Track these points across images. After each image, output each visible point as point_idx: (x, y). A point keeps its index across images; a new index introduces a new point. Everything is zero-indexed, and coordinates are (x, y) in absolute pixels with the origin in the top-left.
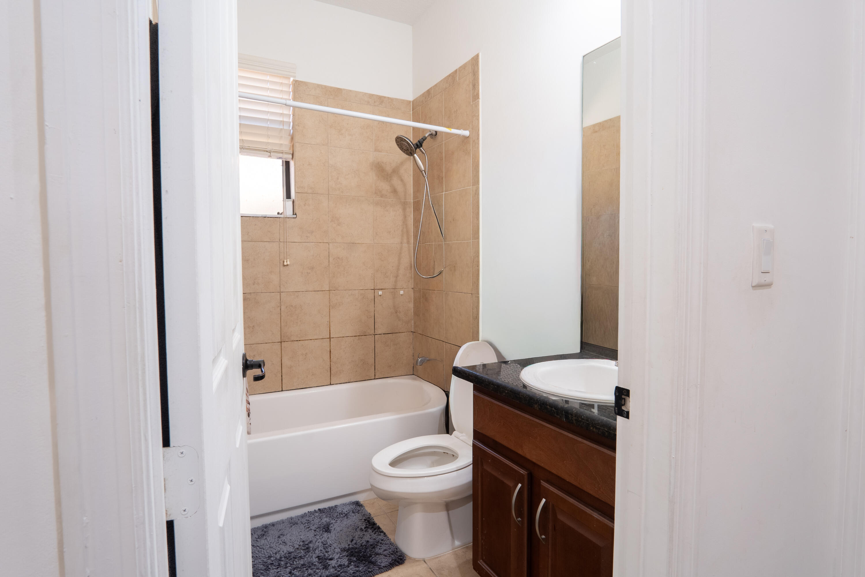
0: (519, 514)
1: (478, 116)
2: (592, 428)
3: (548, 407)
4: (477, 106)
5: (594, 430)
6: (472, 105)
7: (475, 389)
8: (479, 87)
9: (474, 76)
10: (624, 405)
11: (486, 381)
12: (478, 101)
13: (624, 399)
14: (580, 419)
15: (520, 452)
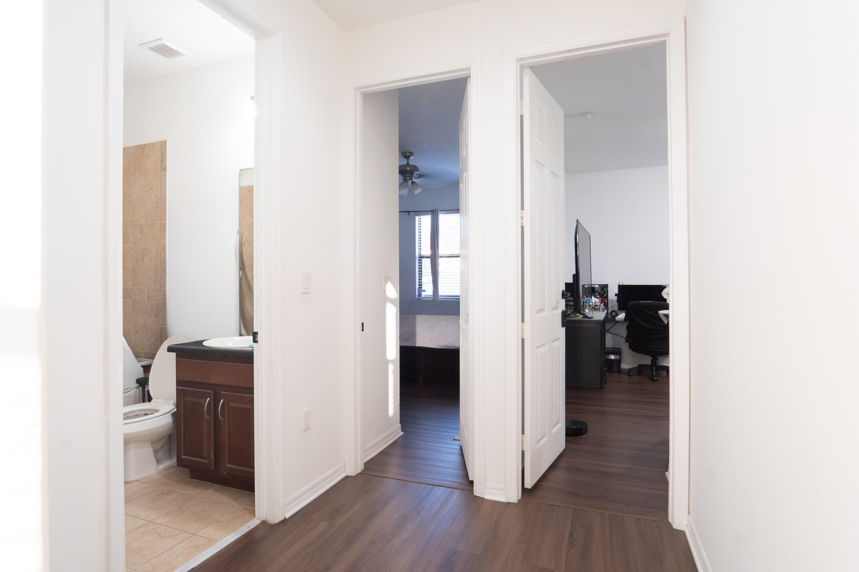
0: (209, 414)
1: (166, 183)
2: (245, 356)
3: (224, 353)
4: (165, 175)
5: (246, 356)
6: (160, 173)
7: (177, 356)
8: (166, 163)
9: (162, 154)
10: (256, 338)
11: (187, 349)
12: (166, 173)
13: (256, 336)
14: (239, 354)
15: (209, 382)
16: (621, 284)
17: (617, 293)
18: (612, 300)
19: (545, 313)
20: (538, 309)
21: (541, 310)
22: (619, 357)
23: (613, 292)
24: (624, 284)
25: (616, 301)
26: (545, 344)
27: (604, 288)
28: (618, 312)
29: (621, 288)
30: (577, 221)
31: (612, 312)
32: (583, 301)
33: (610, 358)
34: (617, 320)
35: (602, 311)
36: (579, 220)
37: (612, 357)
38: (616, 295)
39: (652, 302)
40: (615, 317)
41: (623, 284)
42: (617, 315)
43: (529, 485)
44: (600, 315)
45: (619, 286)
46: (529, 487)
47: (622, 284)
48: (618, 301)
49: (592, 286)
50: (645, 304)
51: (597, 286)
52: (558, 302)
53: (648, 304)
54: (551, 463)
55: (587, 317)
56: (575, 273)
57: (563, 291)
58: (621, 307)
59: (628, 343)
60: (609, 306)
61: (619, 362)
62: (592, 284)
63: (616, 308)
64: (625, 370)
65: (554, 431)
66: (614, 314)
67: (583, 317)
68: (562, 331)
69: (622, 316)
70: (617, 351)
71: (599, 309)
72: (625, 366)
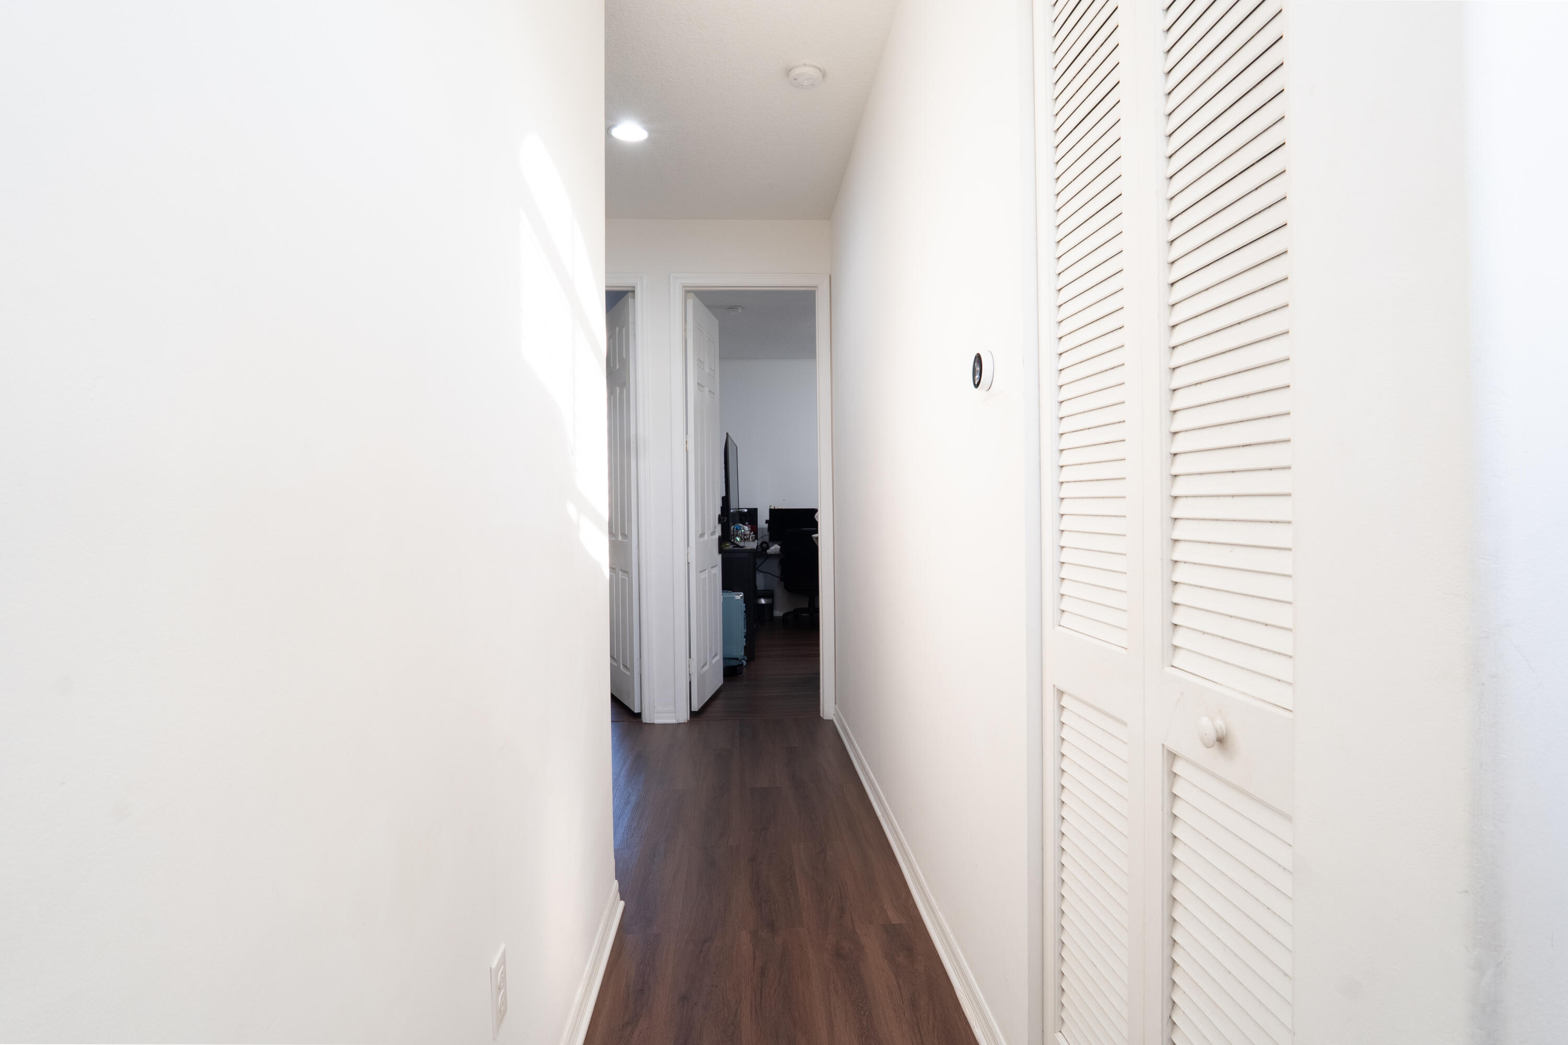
16: (772, 508)
17: (768, 519)
18: (762, 529)
19: (706, 537)
20: (700, 533)
21: (702, 535)
22: (771, 600)
23: (763, 517)
25: (767, 530)
26: (705, 570)
27: (753, 513)
28: (770, 544)
29: (774, 512)
30: (727, 434)
31: (762, 543)
32: (734, 528)
33: (760, 603)
34: (768, 553)
35: (753, 541)
36: (729, 434)
37: (763, 601)
38: (767, 522)
40: (766, 550)
42: (768, 548)
43: (696, 708)
44: (752, 545)
45: (771, 510)
46: (696, 710)
48: (770, 529)
49: (740, 510)
51: (746, 510)
52: (715, 527)
54: (712, 694)
55: (738, 546)
56: (725, 495)
57: (719, 515)
58: (774, 538)
59: (783, 582)
60: (759, 536)
61: (770, 607)
62: (740, 507)
63: (767, 539)
64: (778, 617)
65: (714, 661)
66: (765, 545)
67: (733, 547)
68: (718, 558)
69: (775, 548)
70: (768, 594)
71: (748, 539)
72: (778, 613)
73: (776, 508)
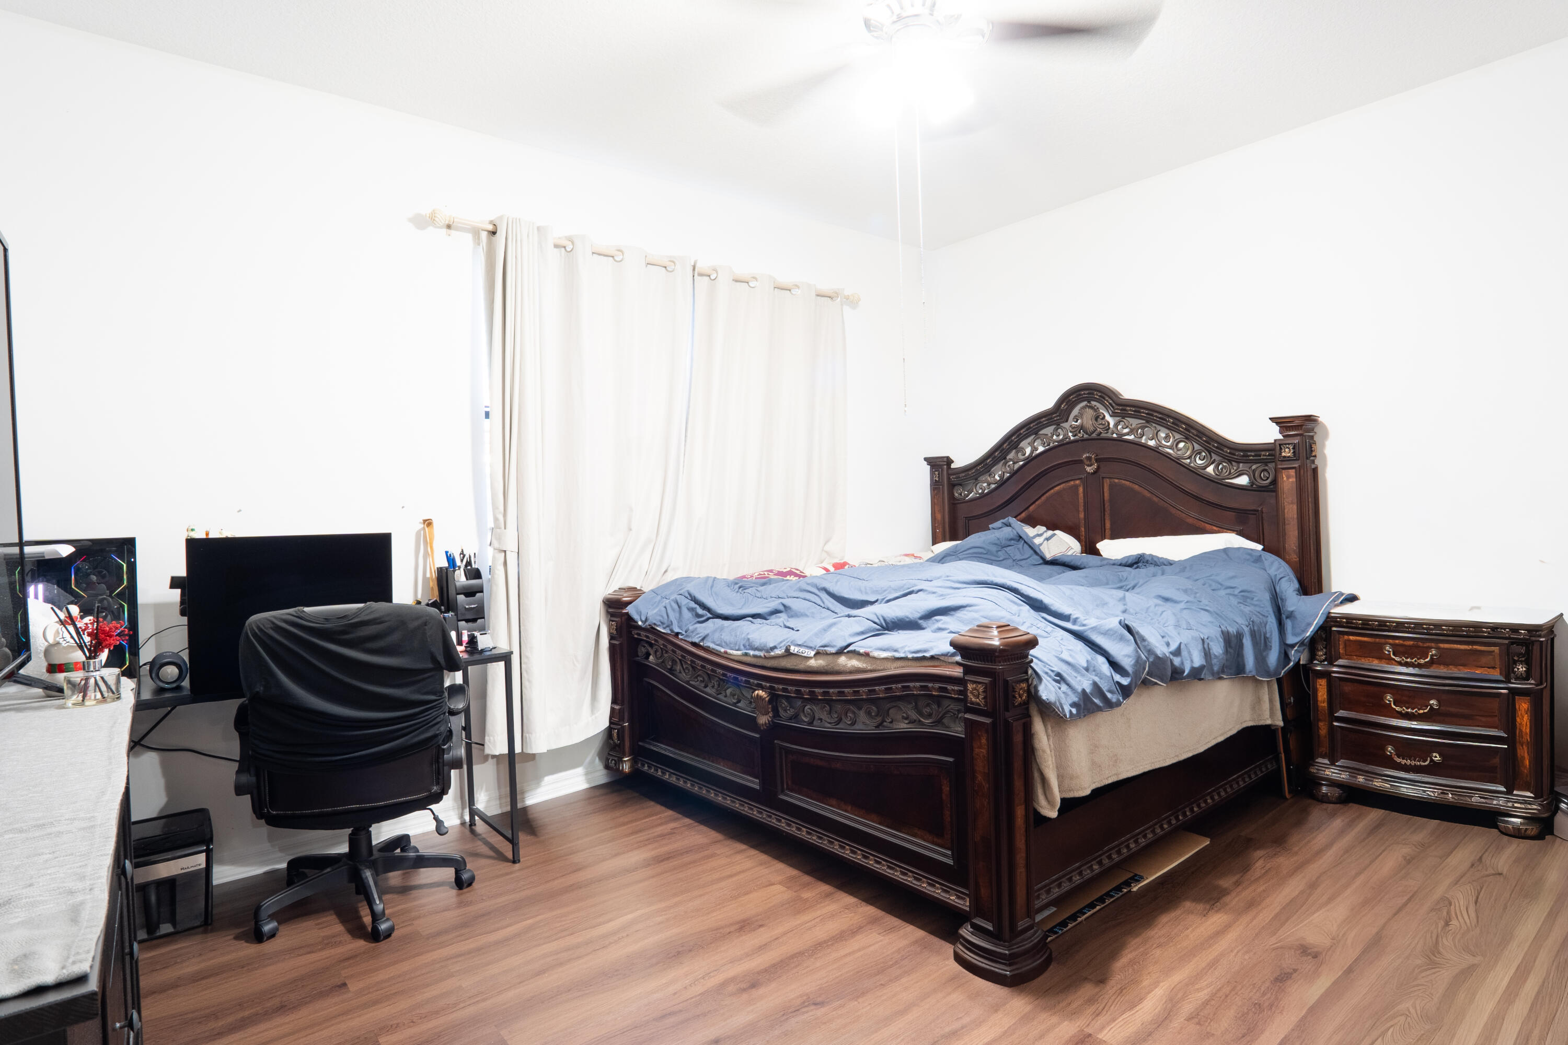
16: (199, 534)
17: (182, 572)
23: (159, 572)
24: (212, 535)
29: (201, 550)
38: (175, 583)
39: (359, 609)
41: (207, 534)
45: (192, 543)
47: (204, 536)
50: (327, 618)
53: (344, 616)
73: (211, 536)
